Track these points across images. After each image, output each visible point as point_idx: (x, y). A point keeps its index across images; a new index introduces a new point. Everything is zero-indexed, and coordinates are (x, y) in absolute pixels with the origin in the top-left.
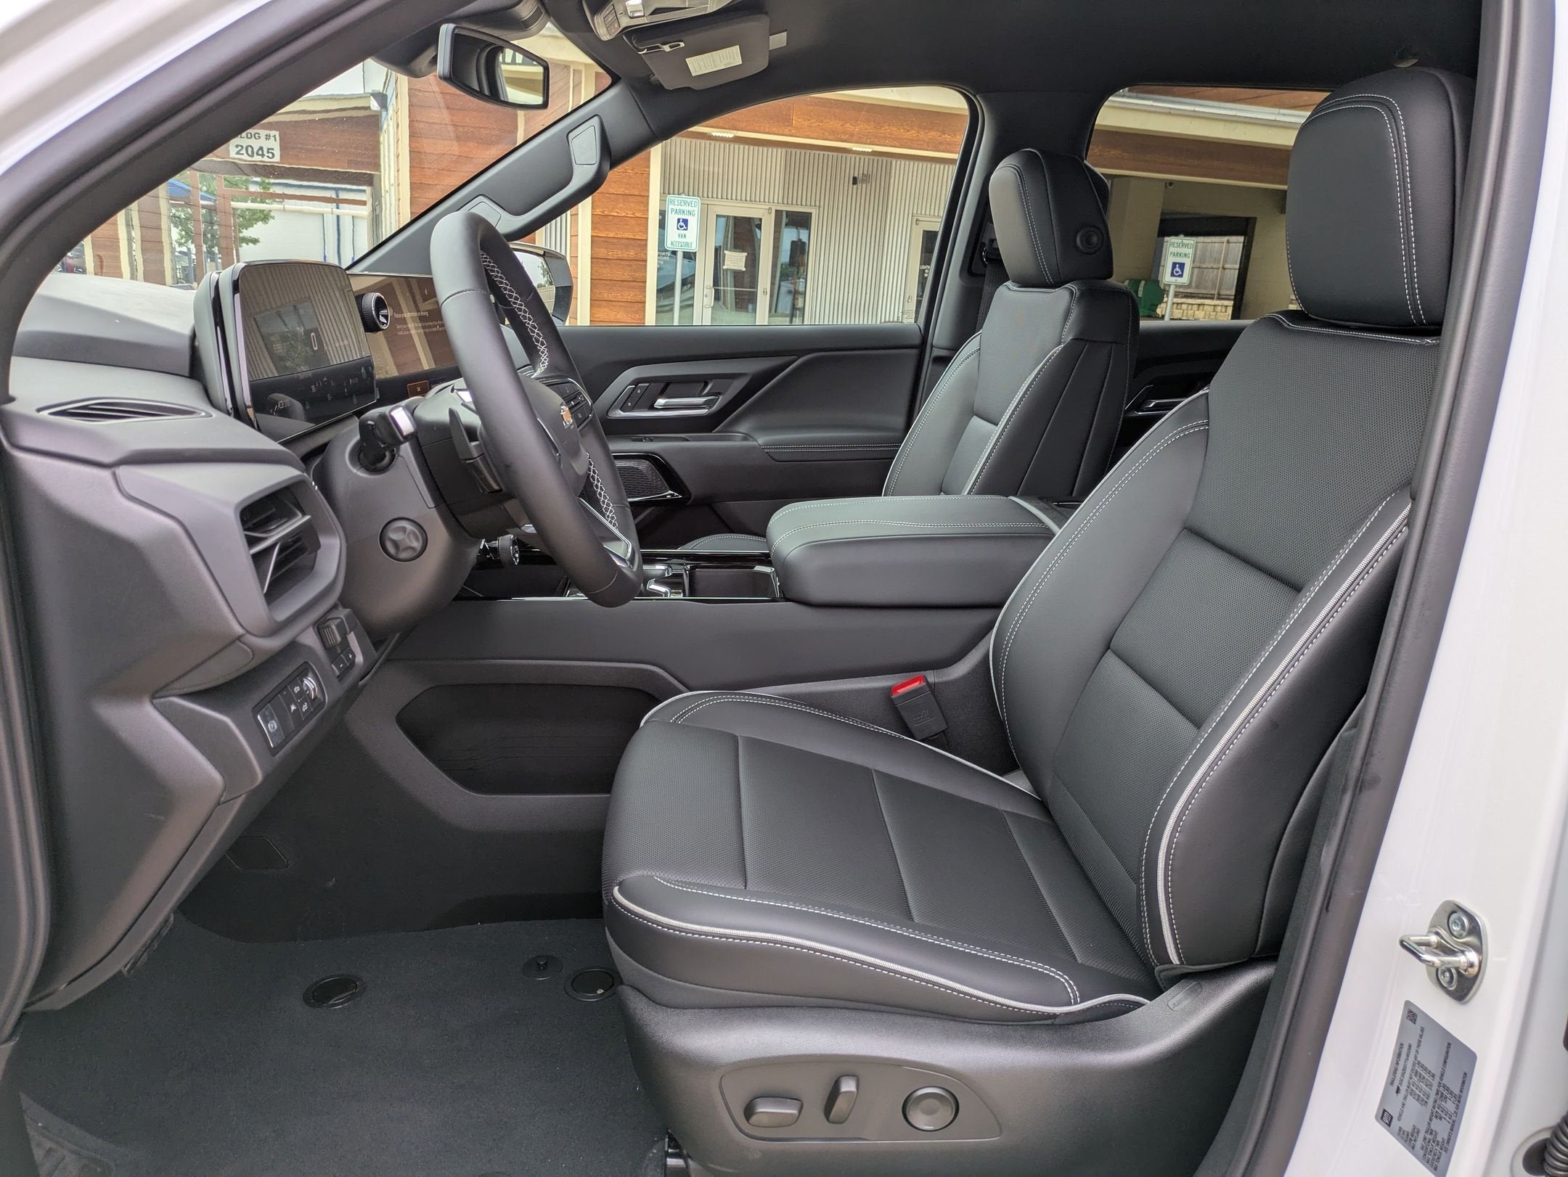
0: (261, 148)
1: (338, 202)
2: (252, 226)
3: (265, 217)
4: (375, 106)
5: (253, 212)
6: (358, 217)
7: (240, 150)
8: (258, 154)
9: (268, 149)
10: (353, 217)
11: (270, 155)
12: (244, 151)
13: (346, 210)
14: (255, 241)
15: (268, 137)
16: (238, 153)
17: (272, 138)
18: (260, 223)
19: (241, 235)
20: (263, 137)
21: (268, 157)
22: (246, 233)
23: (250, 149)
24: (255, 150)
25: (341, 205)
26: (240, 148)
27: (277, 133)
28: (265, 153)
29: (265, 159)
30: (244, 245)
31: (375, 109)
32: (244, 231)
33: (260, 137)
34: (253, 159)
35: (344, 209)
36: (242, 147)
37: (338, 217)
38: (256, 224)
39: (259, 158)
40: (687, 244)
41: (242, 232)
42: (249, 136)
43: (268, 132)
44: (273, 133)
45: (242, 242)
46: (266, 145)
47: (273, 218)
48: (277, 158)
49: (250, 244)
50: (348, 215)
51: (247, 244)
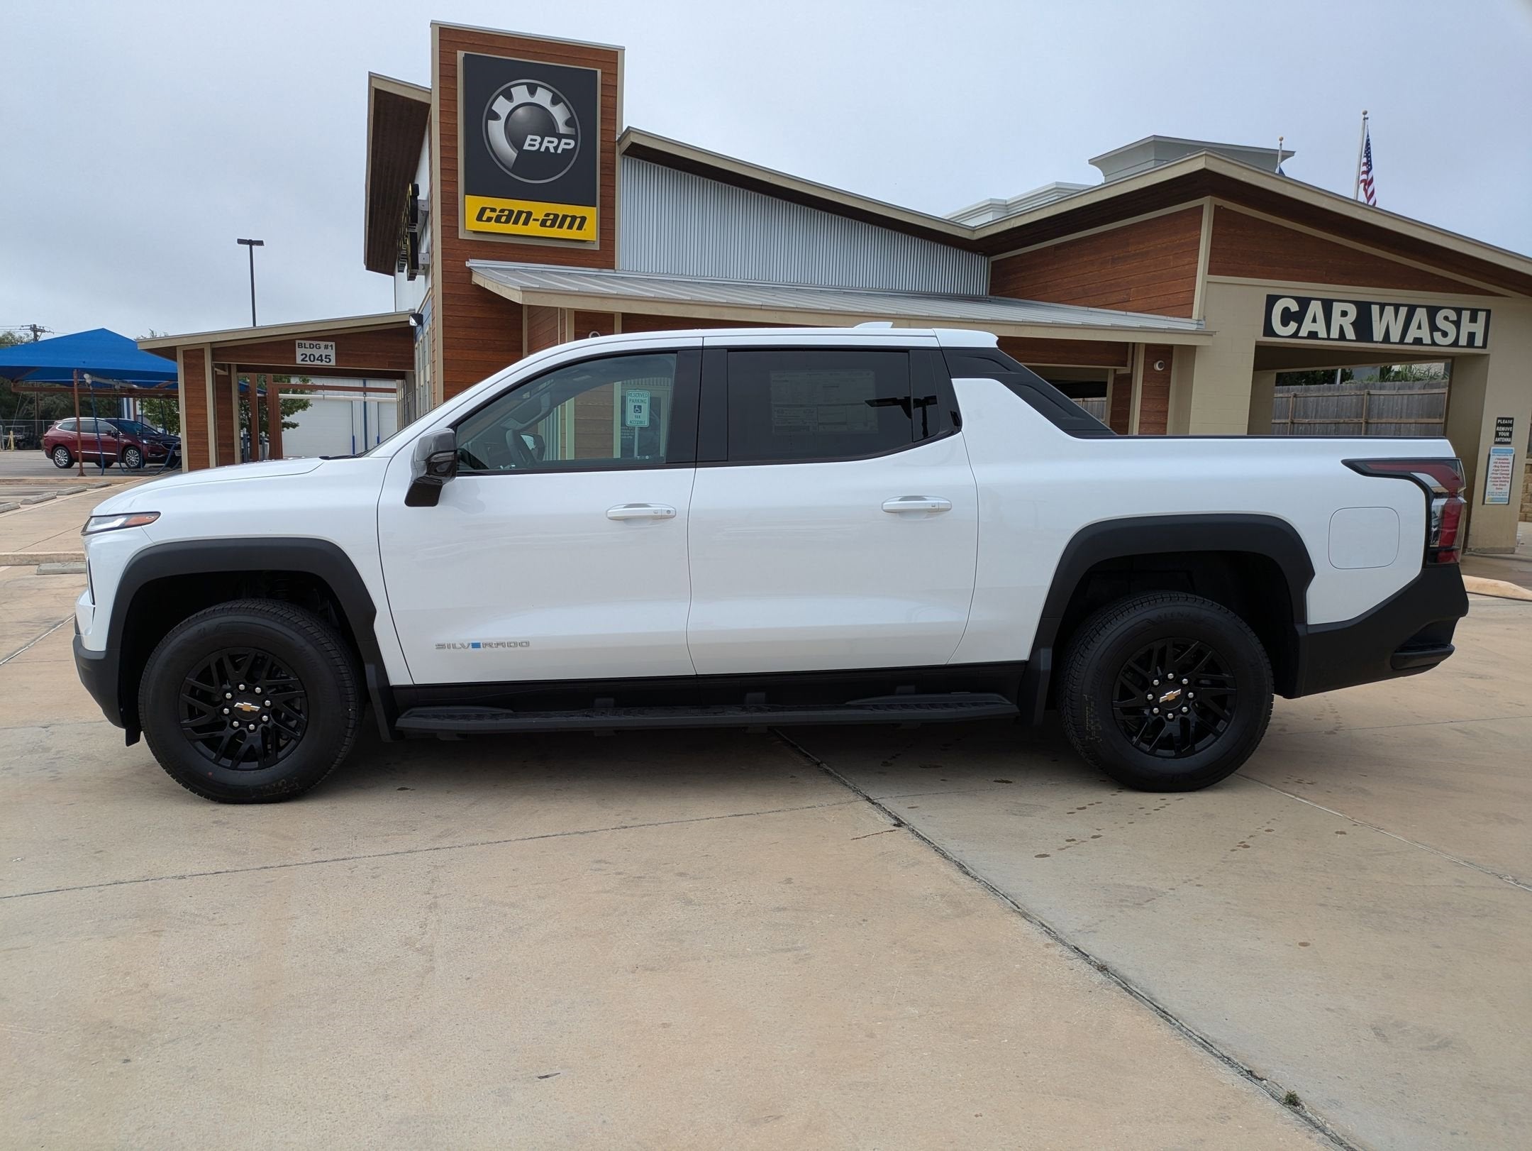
0: (321, 356)
1: (365, 390)
2: (293, 413)
3: (304, 405)
4: (413, 322)
5: (294, 401)
6: (382, 403)
7: (305, 358)
8: (317, 360)
9: (326, 356)
10: (378, 403)
11: (328, 360)
12: (307, 359)
13: (372, 397)
14: (294, 426)
15: (326, 347)
16: (303, 360)
17: (330, 348)
18: (300, 411)
19: (283, 421)
20: (323, 347)
21: (326, 361)
22: (287, 419)
23: (312, 356)
24: (316, 358)
25: (368, 393)
26: (304, 356)
27: (333, 344)
28: (323, 358)
29: (324, 363)
30: (285, 429)
31: (413, 325)
32: (286, 417)
33: (320, 348)
34: (313, 363)
35: (370, 396)
36: (306, 355)
37: (365, 403)
38: (297, 411)
39: (319, 363)
40: (641, 422)
41: (283, 419)
42: (312, 346)
43: (327, 343)
44: (330, 343)
45: (283, 427)
46: (324, 352)
47: (311, 405)
48: (333, 363)
49: (290, 428)
50: (373, 400)
51: (288, 428)
